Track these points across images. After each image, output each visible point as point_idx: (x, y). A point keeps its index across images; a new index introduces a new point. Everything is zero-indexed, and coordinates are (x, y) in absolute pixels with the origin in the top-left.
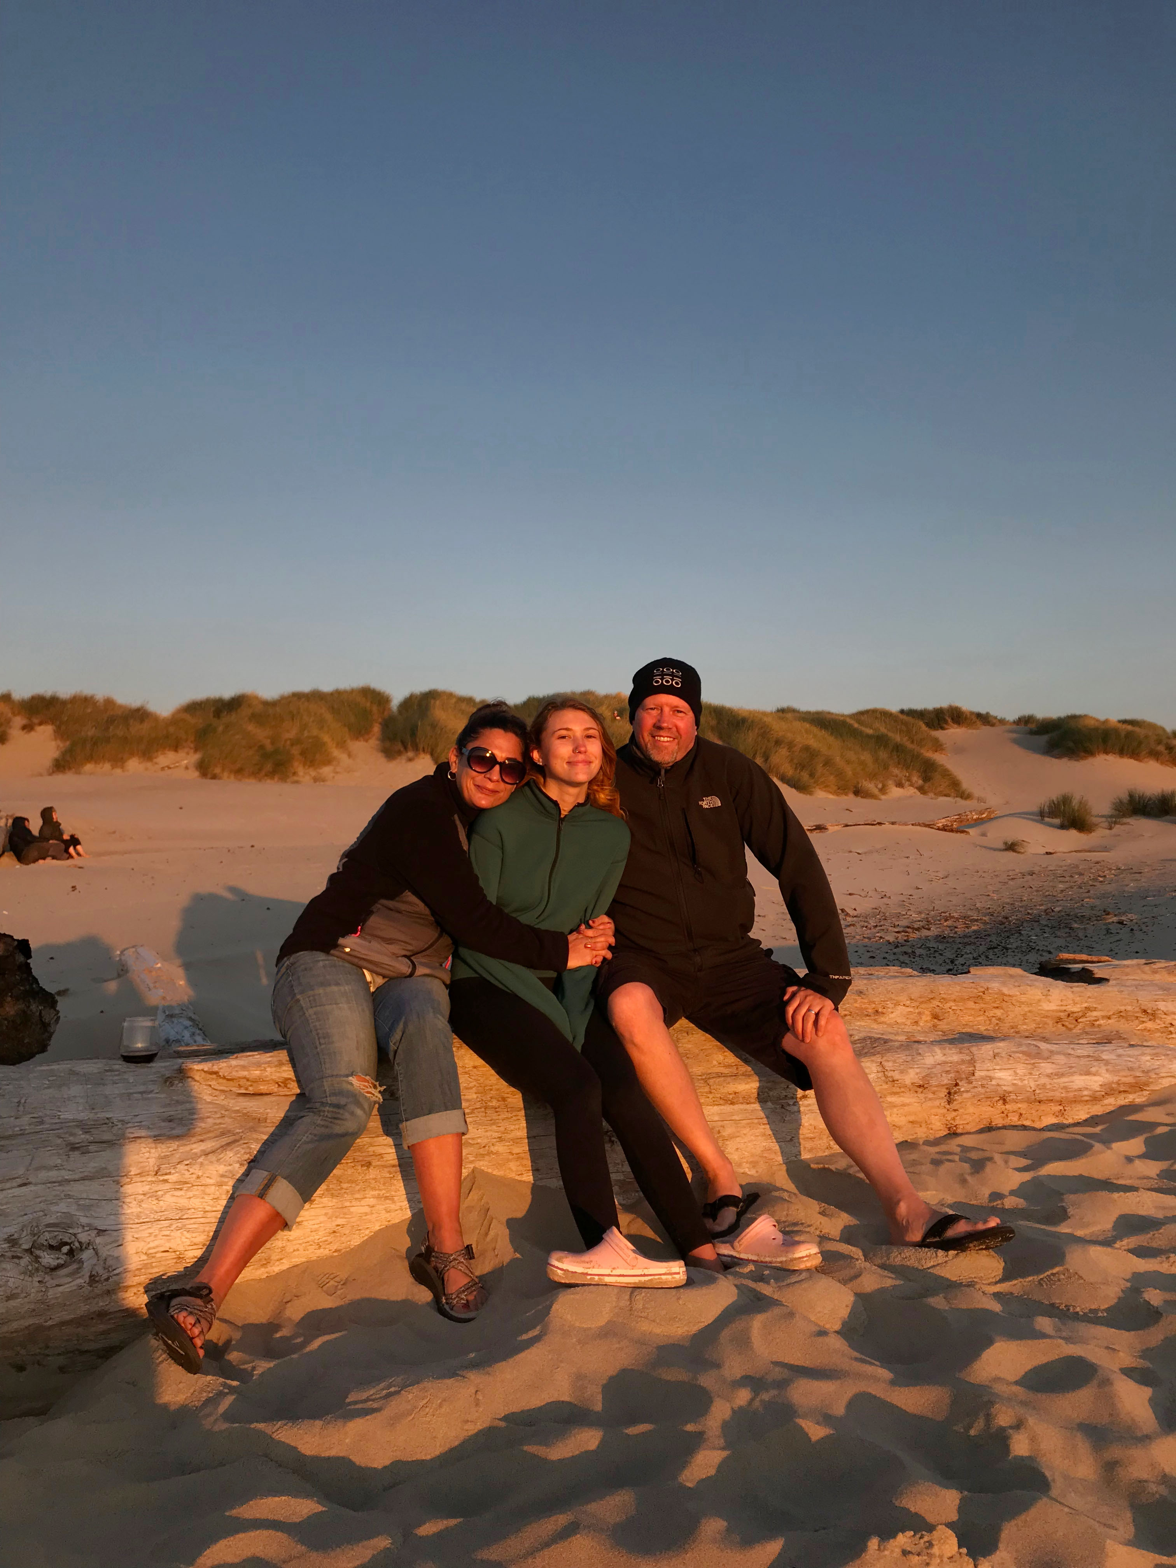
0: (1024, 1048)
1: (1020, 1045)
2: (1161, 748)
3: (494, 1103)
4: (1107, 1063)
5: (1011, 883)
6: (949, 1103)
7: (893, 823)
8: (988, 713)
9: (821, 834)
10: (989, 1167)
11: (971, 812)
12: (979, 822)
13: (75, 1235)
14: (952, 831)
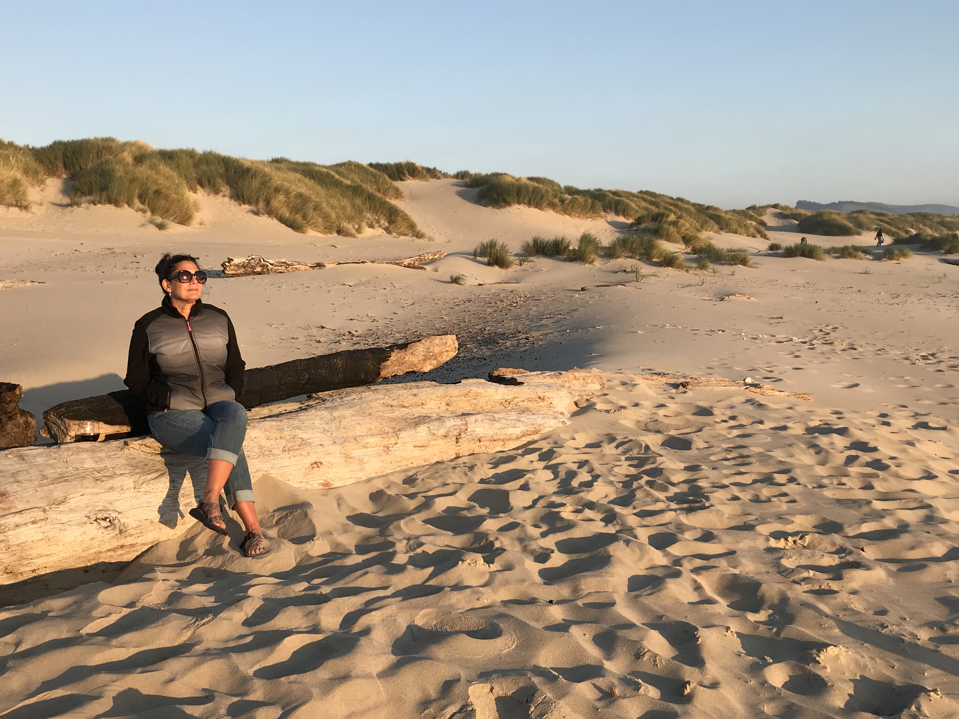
0: (488, 417)
1: (486, 416)
2: (556, 201)
3: (267, 453)
4: (523, 422)
5: (456, 308)
6: (457, 443)
7: (373, 262)
8: (435, 168)
9: (320, 270)
10: (476, 468)
11: (427, 254)
12: (432, 261)
13: (110, 514)
14: (414, 267)
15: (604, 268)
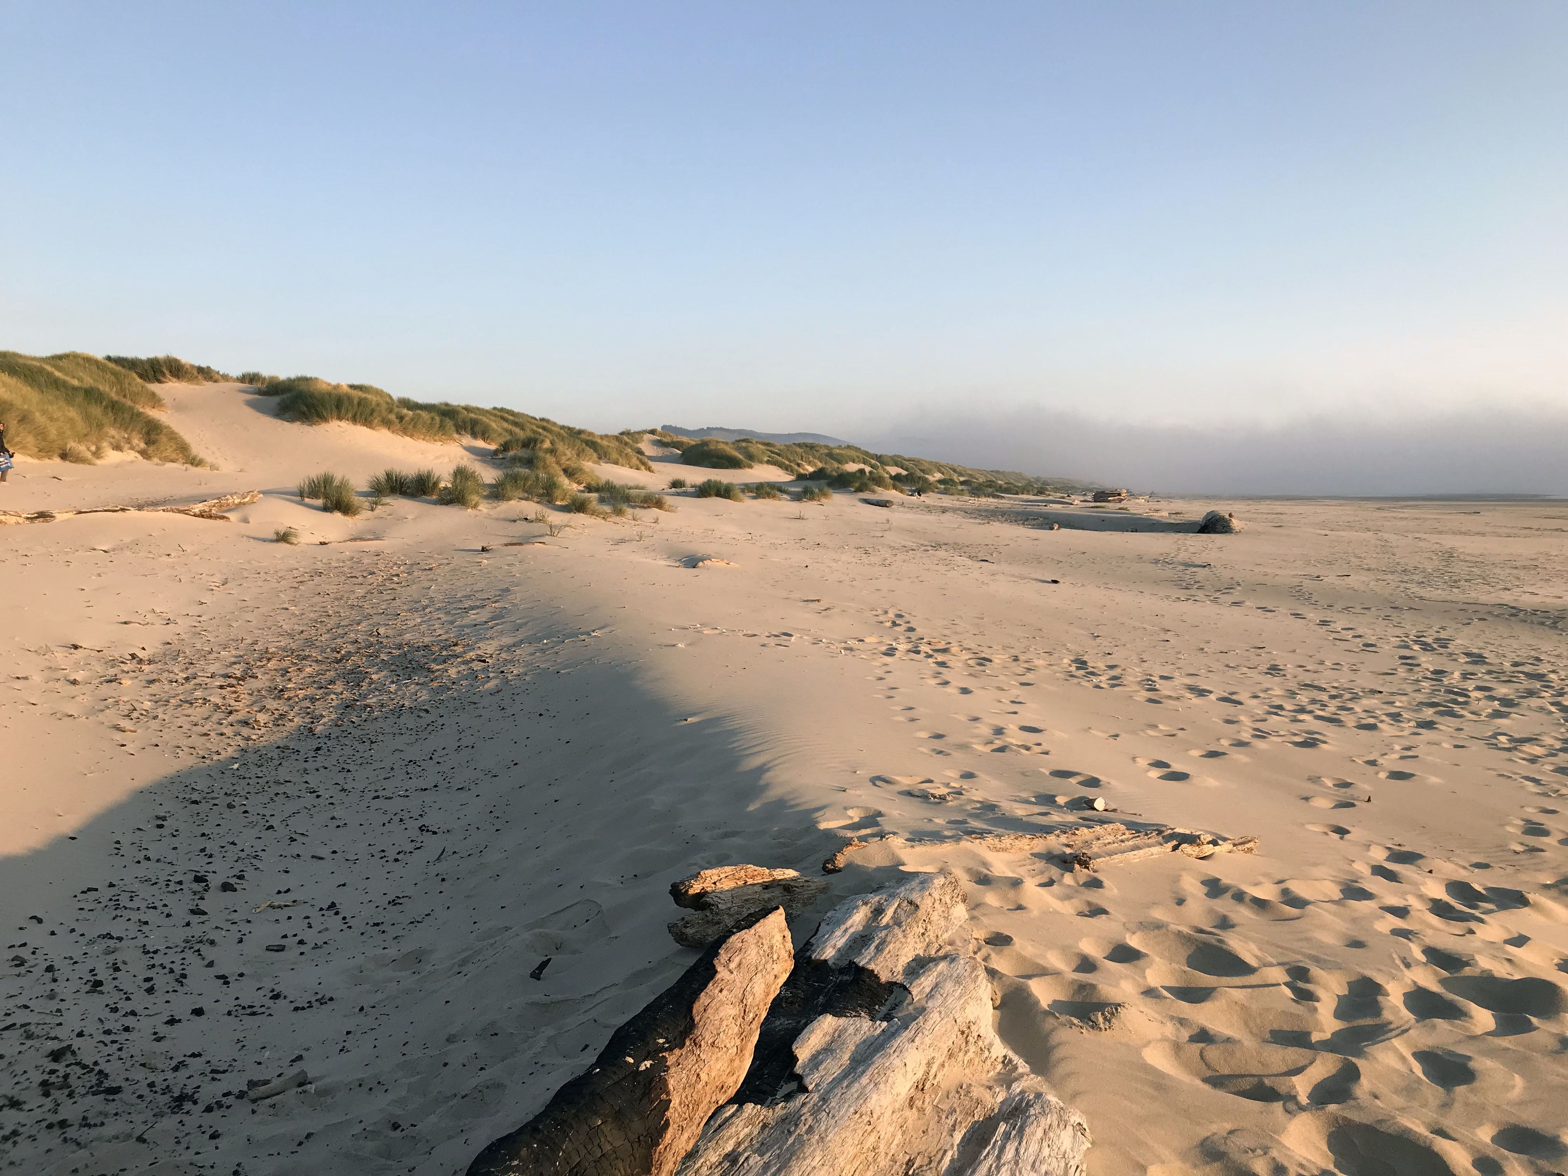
7: (139, 509)
8: (208, 367)
9: (45, 524)
11: (232, 495)
12: (240, 507)
14: (210, 517)
15: (494, 513)
